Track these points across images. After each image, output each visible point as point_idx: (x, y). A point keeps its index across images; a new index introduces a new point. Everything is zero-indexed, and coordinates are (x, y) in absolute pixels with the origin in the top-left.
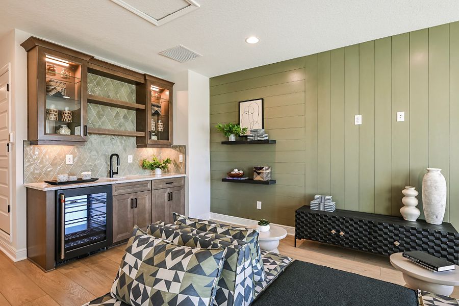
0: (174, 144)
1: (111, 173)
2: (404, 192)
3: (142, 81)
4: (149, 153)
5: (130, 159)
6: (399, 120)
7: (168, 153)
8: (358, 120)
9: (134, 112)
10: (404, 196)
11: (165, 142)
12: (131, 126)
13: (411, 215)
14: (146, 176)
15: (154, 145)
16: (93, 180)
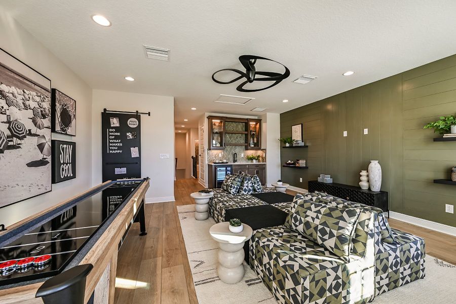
0: (262, 148)
1: (235, 161)
2: (361, 173)
3: (247, 122)
4: (251, 153)
5: (242, 156)
6: (365, 133)
7: (260, 153)
8: (345, 134)
9: (244, 135)
10: (361, 176)
11: (257, 148)
12: (242, 141)
13: (364, 186)
14: (250, 163)
15: (252, 149)
16: (227, 163)
